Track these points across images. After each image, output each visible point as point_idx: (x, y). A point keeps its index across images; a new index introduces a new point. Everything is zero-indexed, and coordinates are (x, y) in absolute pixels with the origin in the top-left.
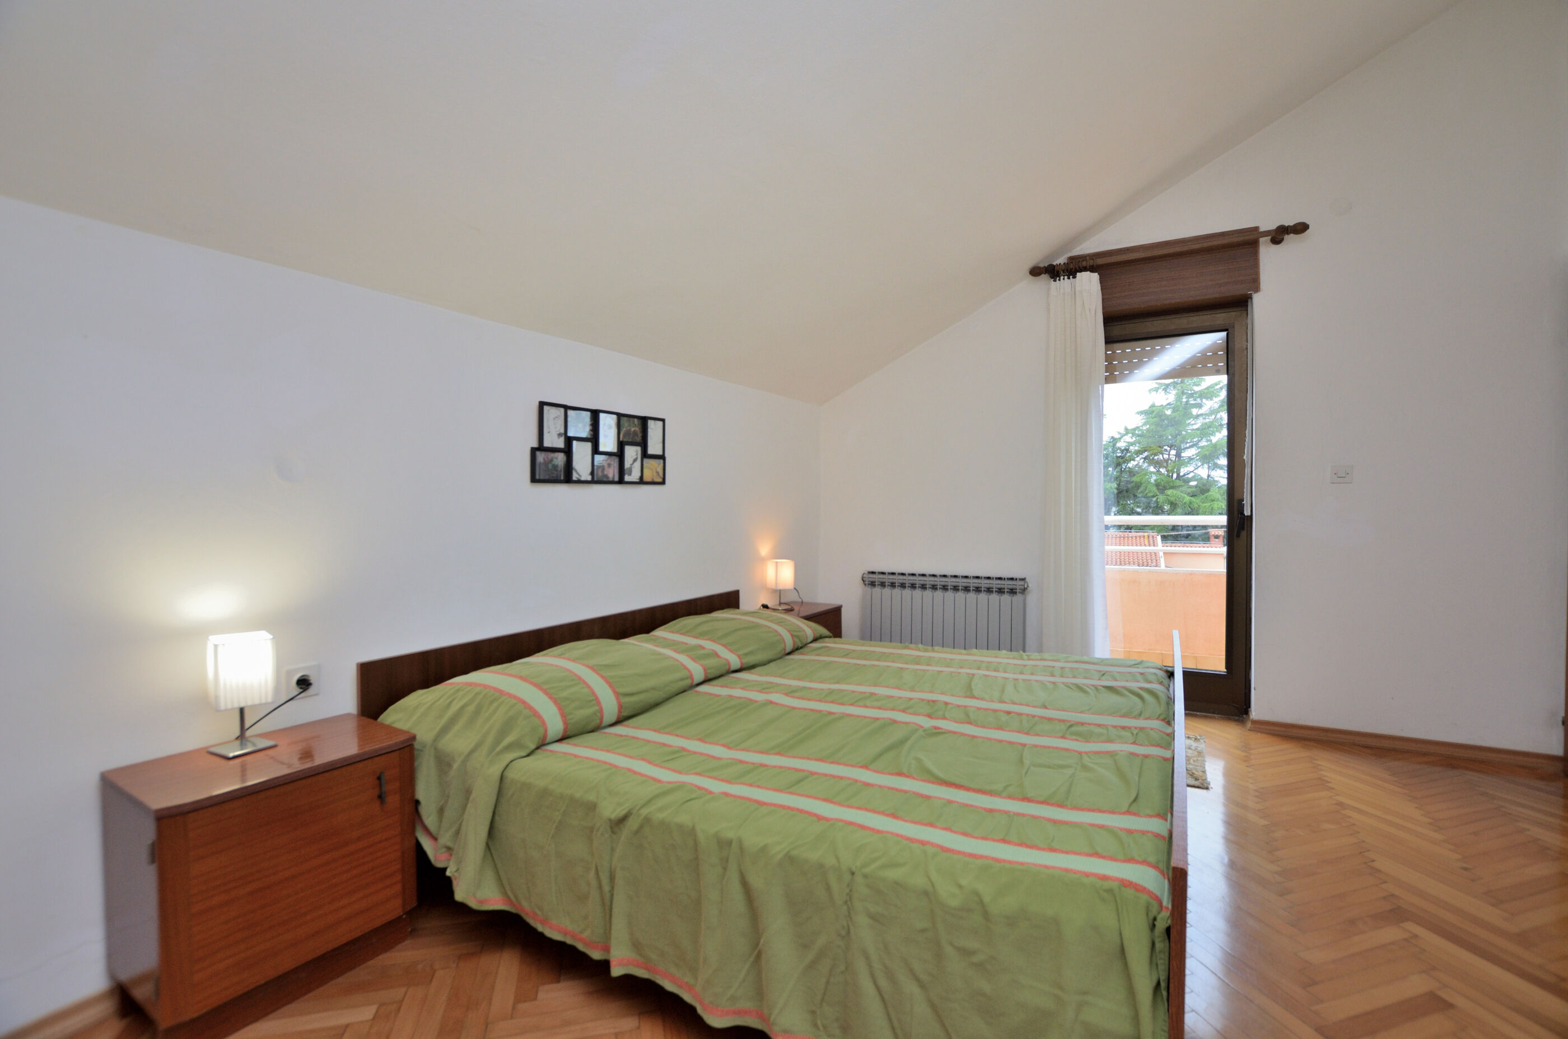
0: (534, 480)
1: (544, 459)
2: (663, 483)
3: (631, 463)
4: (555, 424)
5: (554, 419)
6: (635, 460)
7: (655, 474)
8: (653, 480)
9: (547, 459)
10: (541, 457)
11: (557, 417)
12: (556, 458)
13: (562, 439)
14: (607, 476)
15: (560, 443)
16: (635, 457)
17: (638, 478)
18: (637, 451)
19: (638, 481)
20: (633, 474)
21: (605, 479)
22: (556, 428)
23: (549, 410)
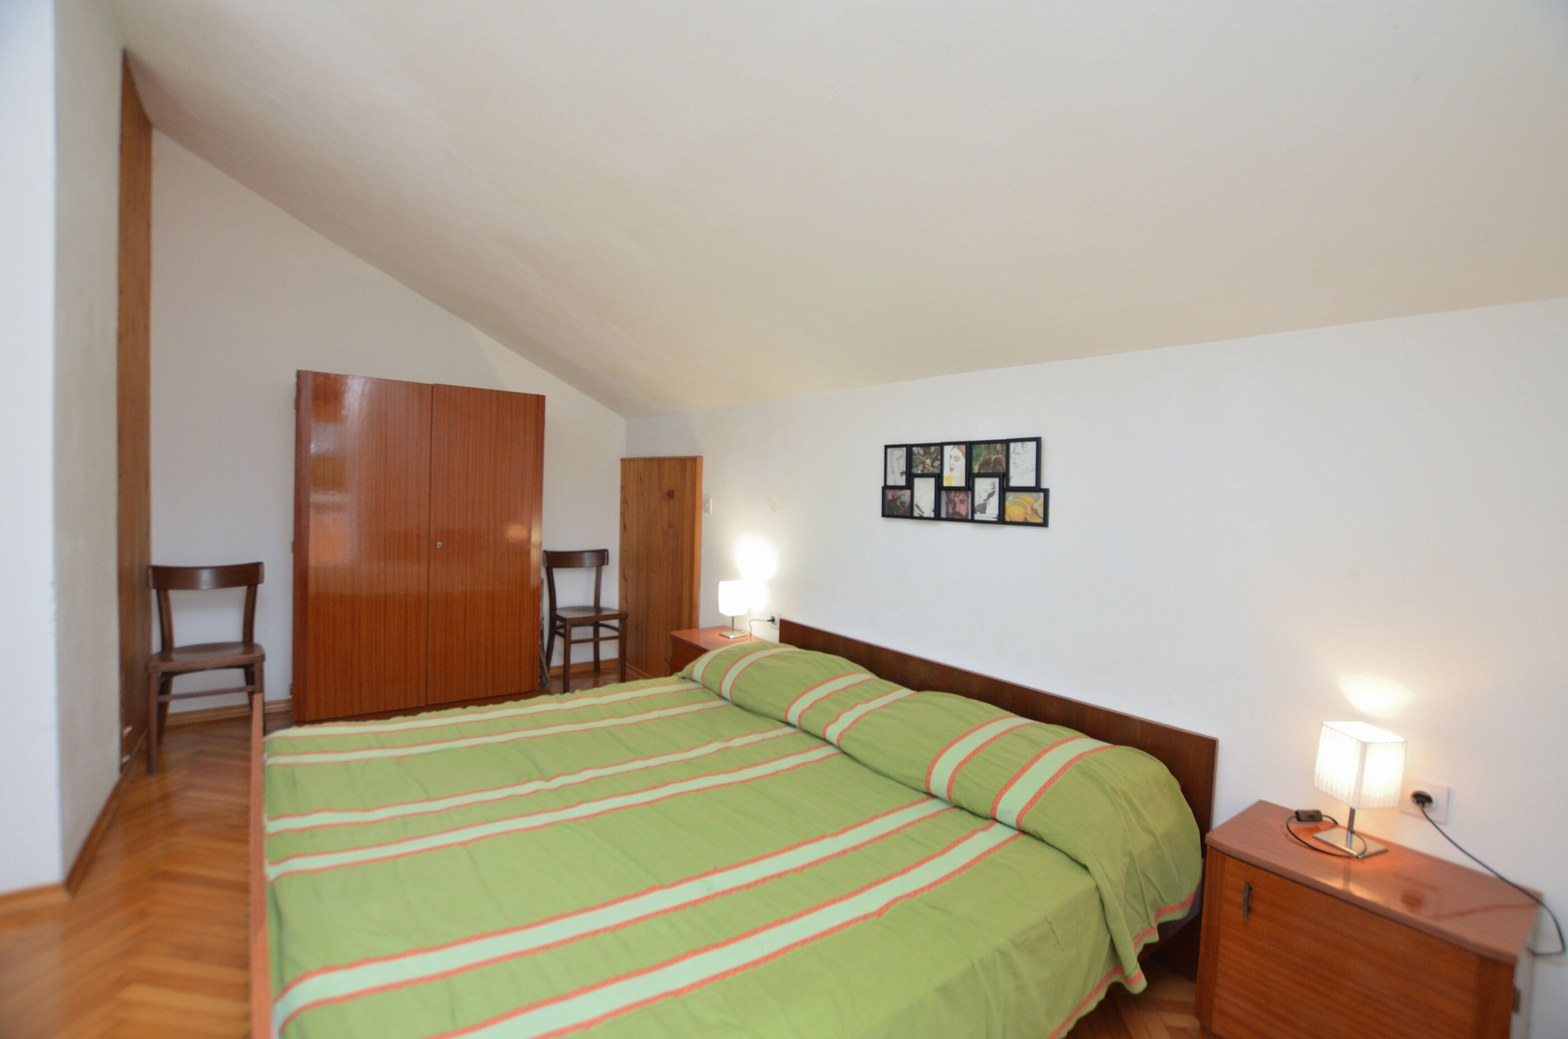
0: (884, 515)
1: (893, 497)
2: (1045, 524)
3: (986, 498)
4: (898, 463)
5: (898, 459)
6: (991, 495)
7: (1029, 512)
8: (1026, 519)
9: (895, 497)
10: (890, 495)
11: (900, 457)
12: (904, 495)
13: (904, 477)
14: (959, 513)
15: (902, 481)
16: (990, 491)
17: (996, 516)
18: (994, 484)
19: (995, 520)
20: (988, 511)
21: (957, 517)
22: (898, 467)
23: (893, 452)
